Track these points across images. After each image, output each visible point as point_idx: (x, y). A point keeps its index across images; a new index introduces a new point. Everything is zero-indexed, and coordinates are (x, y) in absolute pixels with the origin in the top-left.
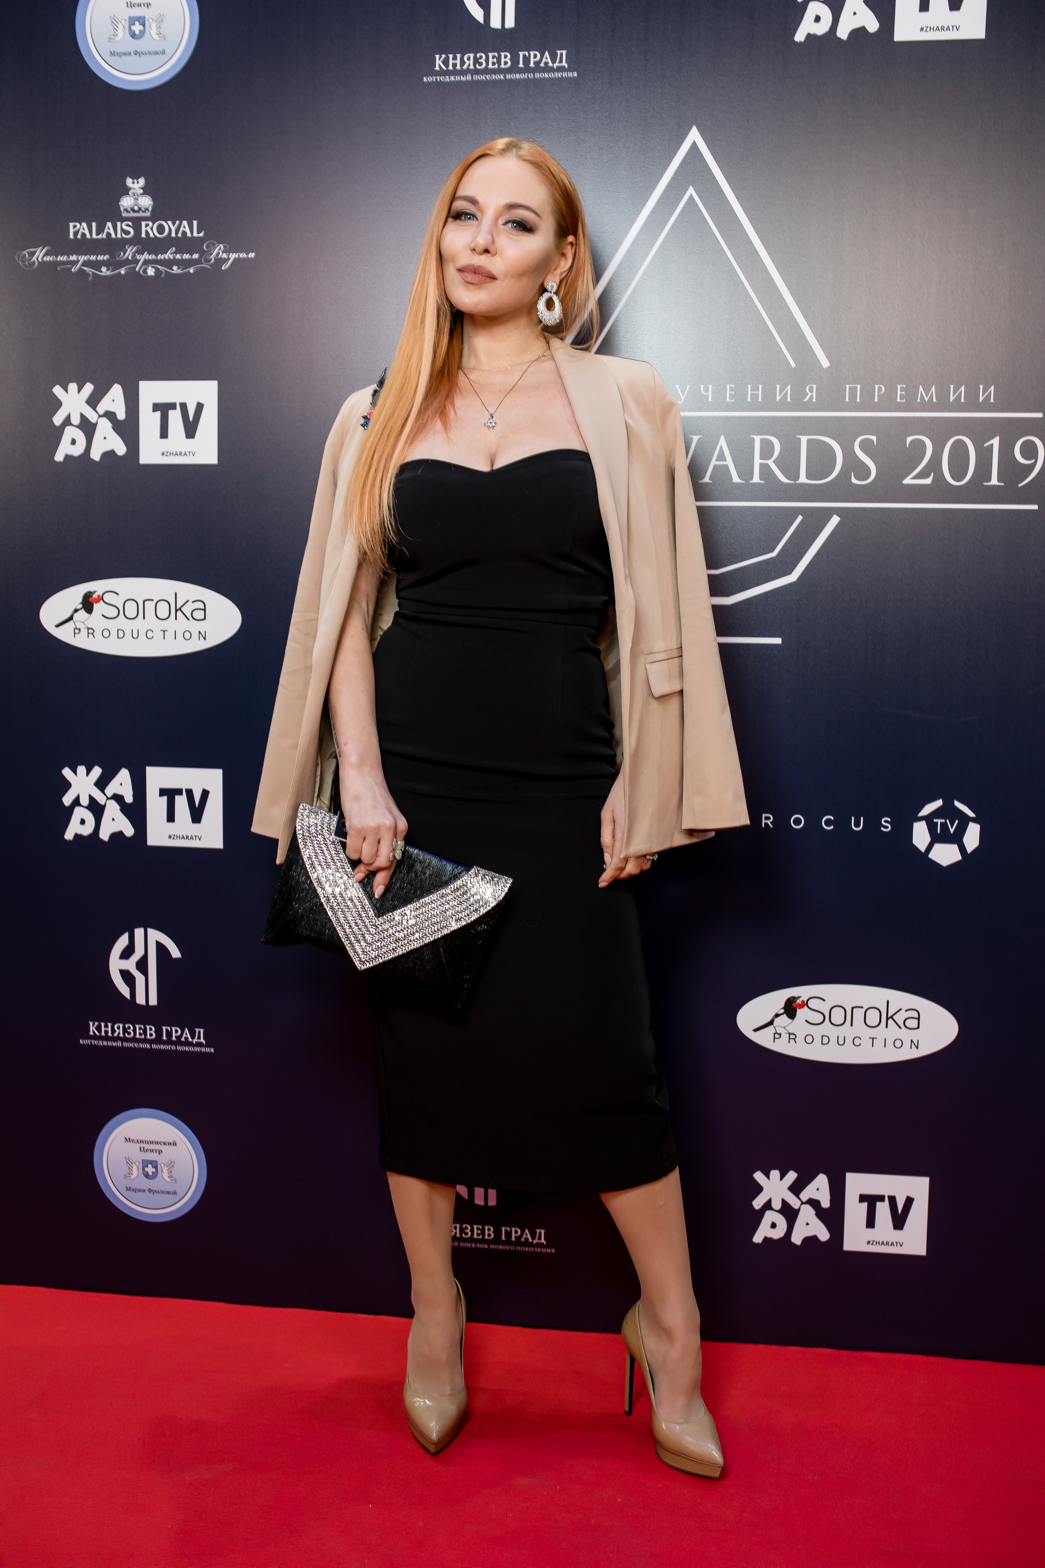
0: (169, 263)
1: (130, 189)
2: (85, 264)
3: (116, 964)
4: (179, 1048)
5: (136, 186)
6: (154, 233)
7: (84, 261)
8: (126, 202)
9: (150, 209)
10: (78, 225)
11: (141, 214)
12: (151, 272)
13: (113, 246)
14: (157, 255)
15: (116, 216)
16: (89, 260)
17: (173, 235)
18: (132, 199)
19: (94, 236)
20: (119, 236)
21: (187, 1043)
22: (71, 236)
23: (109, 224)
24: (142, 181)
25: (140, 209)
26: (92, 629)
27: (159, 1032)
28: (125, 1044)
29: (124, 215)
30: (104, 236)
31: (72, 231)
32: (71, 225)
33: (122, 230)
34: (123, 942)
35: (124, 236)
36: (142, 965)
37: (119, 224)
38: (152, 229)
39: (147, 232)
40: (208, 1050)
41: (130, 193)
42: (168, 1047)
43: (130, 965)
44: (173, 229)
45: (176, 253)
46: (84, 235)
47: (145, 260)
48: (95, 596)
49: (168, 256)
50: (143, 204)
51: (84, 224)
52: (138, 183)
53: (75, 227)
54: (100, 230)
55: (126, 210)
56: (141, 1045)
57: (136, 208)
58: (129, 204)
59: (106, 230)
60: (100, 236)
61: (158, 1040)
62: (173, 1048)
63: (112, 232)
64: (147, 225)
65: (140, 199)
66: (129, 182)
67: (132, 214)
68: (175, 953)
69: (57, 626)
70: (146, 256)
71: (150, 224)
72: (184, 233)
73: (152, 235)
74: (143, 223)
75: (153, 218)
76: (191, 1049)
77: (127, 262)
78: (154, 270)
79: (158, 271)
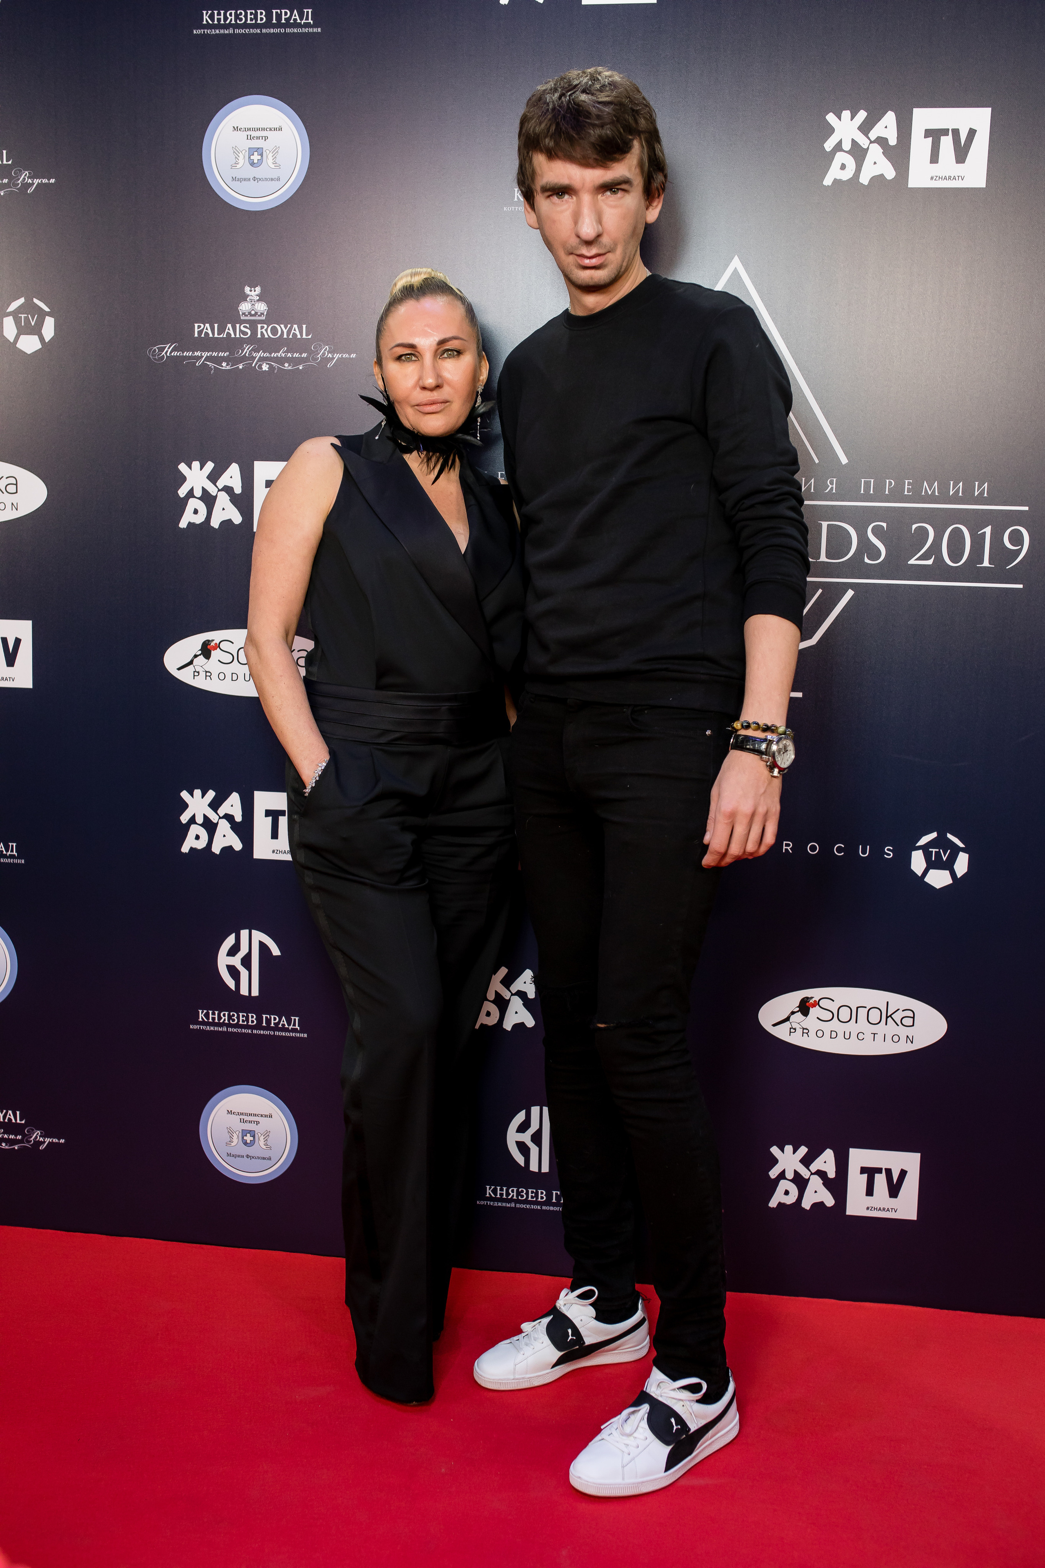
0: (281, 361)
1: (248, 296)
2: (207, 359)
3: (223, 960)
4: (277, 1033)
5: (253, 293)
6: (268, 334)
7: (207, 357)
8: (244, 307)
9: (265, 313)
10: (202, 326)
11: (257, 318)
12: (265, 367)
13: (232, 344)
14: (270, 354)
15: (235, 319)
16: (211, 356)
17: (285, 336)
18: (250, 305)
19: (216, 335)
20: (238, 336)
21: (284, 1029)
22: (196, 335)
23: (229, 326)
24: (258, 289)
25: (256, 313)
26: (209, 672)
27: (259, 1019)
28: (230, 1030)
29: (243, 318)
30: (225, 336)
31: (196, 330)
32: (196, 325)
33: (240, 330)
34: (230, 941)
35: (242, 336)
36: (246, 962)
37: (238, 326)
38: (266, 330)
39: (262, 333)
40: (302, 1035)
41: (248, 299)
42: (267, 1033)
43: (236, 961)
44: (285, 331)
45: (287, 352)
46: (207, 334)
47: (260, 357)
48: (213, 644)
49: (281, 354)
50: (259, 309)
51: (207, 325)
52: (255, 291)
53: (199, 327)
54: (221, 330)
55: (244, 314)
56: (244, 1031)
57: (253, 312)
58: (247, 309)
59: (227, 331)
60: (221, 336)
61: (259, 1026)
62: (272, 1033)
63: (231, 332)
64: (262, 328)
65: (256, 305)
66: (247, 289)
67: (249, 318)
68: (276, 951)
69: (179, 669)
70: (261, 354)
71: (266, 326)
72: (295, 335)
73: (266, 336)
74: (259, 326)
75: (267, 322)
76: (287, 1034)
77: (243, 359)
78: (268, 366)
79: (271, 367)
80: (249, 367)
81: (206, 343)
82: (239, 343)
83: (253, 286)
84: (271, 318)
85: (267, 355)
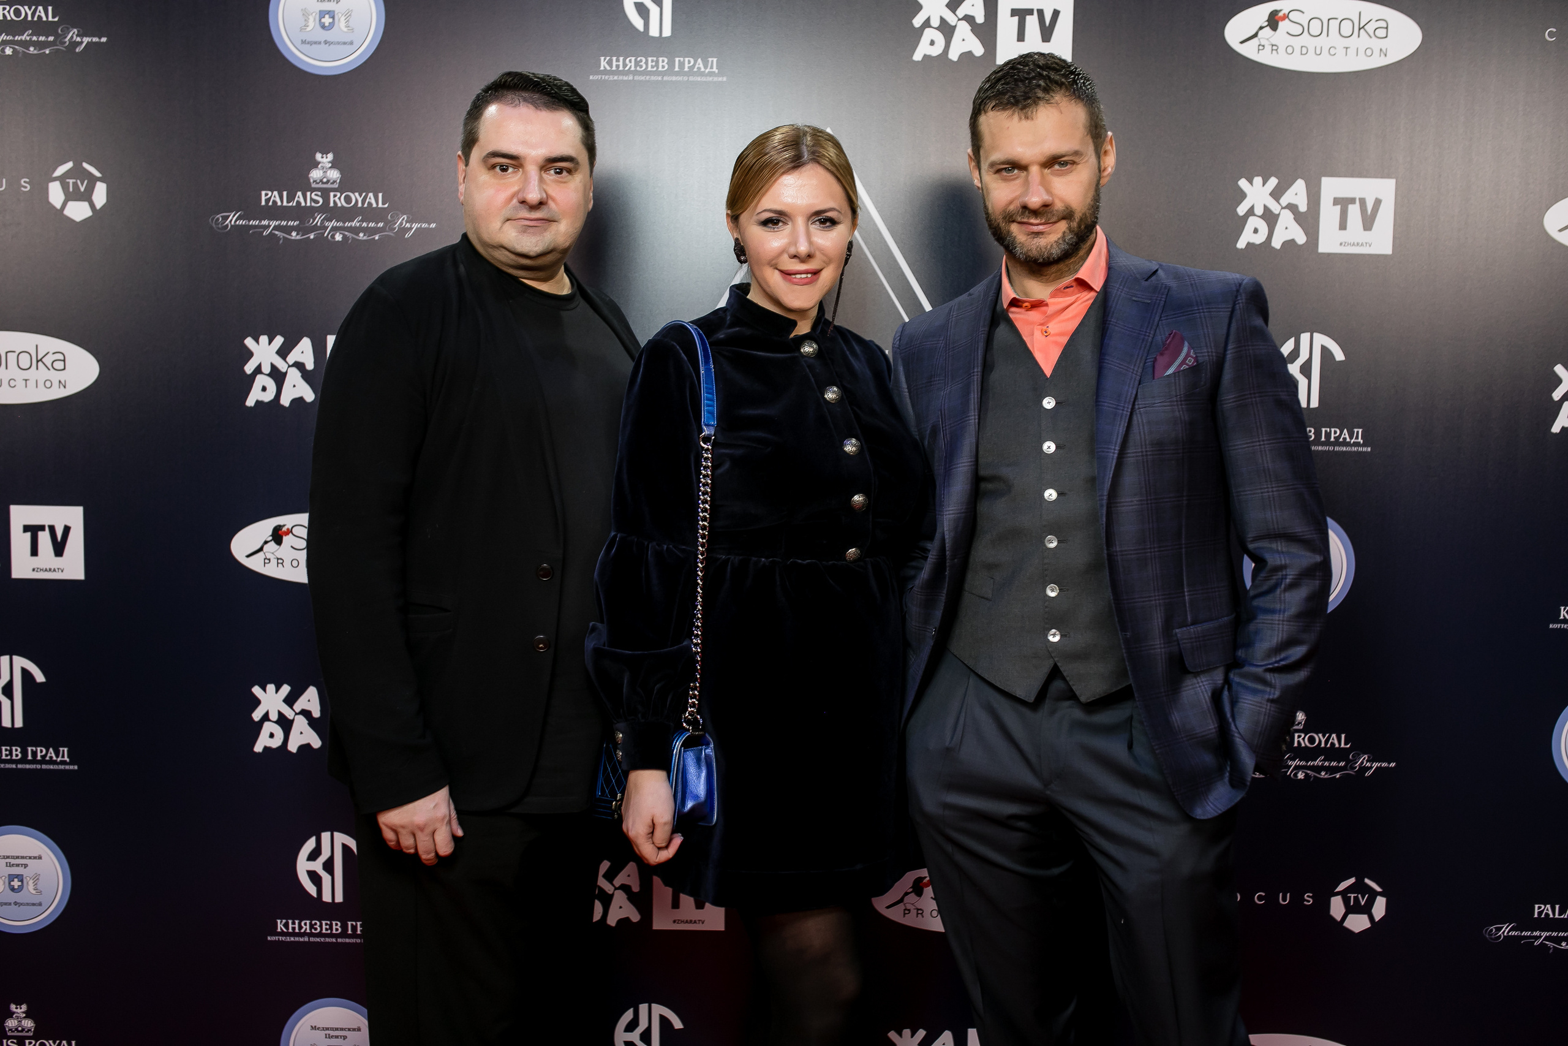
0: (355, 231)
1: (319, 162)
2: (275, 228)
5: (325, 160)
6: (341, 203)
7: (275, 226)
8: (315, 174)
9: (338, 181)
10: (270, 194)
11: (330, 186)
12: (338, 237)
13: (303, 213)
14: (344, 223)
16: (279, 225)
17: (360, 205)
18: (321, 172)
19: (285, 204)
20: (308, 204)
22: (263, 203)
25: (328, 181)
29: (314, 185)
30: (295, 204)
31: (263, 198)
32: (263, 193)
33: (312, 199)
35: (313, 204)
37: (308, 194)
38: (339, 199)
39: (335, 202)
41: (319, 166)
44: (360, 200)
45: (362, 221)
46: (275, 202)
47: (333, 227)
49: (355, 223)
50: (331, 176)
51: (275, 193)
52: (327, 158)
53: (266, 195)
54: (290, 199)
55: (315, 182)
57: (325, 180)
58: (318, 176)
59: (296, 199)
60: (290, 204)
63: (302, 200)
64: (335, 196)
65: (328, 172)
67: (320, 185)
70: (334, 223)
71: (338, 194)
72: (370, 204)
73: (339, 205)
74: (332, 194)
77: (316, 228)
78: (341, 236)
79: (344, 237)
80: (320, 238)
81: (273, 212)
82: (311, 211)
83: (325, 152)
84: (344, 186)
85: (340, 224)
